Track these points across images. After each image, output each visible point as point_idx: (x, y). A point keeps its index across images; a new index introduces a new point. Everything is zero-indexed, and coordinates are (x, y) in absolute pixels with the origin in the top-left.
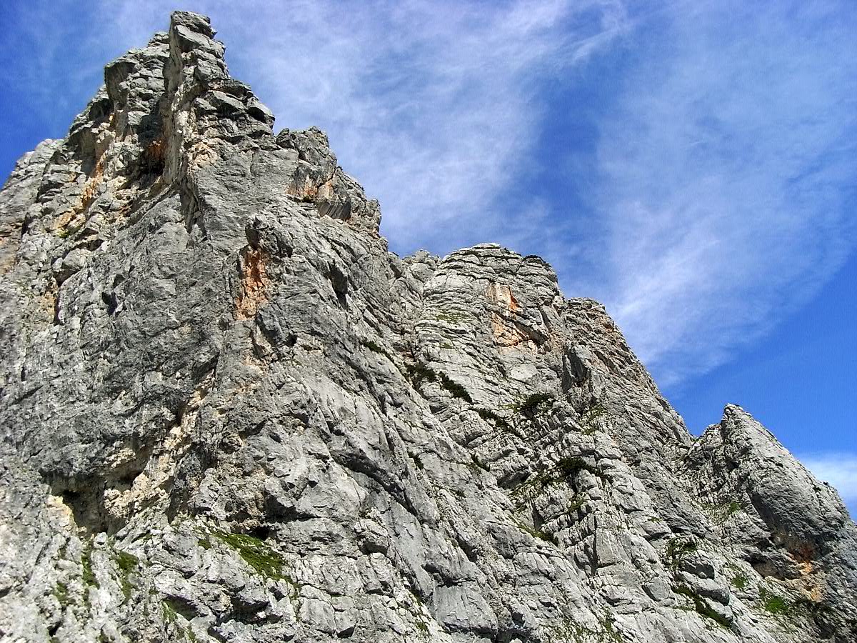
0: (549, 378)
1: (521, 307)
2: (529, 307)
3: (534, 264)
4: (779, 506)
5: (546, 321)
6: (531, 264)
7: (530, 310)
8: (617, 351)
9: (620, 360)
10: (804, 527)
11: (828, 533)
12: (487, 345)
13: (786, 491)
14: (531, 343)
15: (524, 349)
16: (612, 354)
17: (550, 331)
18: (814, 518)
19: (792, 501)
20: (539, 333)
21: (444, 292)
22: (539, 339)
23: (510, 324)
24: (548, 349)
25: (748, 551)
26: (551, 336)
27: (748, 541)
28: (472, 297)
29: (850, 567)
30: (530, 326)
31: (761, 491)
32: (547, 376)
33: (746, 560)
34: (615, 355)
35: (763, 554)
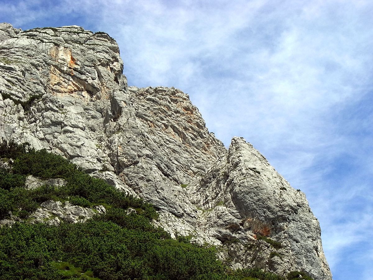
0: (93, 117)
1: (79, 65)
2: (86, 65)
3: (101, 38)
4: (248, 199)
5: (100, 77)
6: (99, 38)
7: (86, 67)
8: (191, 127)
9: (193, 134)
10: (264, 213)
11: (282, 216)
12: (34, 83)
13: (256, 188)
14: (85, 93)
15: (77, 96)
16: (186, 129)
17: (102, 85)
18: (272, 205)
19: (258, 195)
20: (93, 86)
21: (11, 48)
22: (92, 91)
23: (68, 77)
24: (98, 98)
25: (220, 232)
26: (102, 88)
27: (222, 225)
28: (34, 53)
29: (295, 240)
30: (86, 80)
31: (237, 189)
32: (92, 116)
33: (218, 239)
34: (189, 130)
35: (234, 235)
